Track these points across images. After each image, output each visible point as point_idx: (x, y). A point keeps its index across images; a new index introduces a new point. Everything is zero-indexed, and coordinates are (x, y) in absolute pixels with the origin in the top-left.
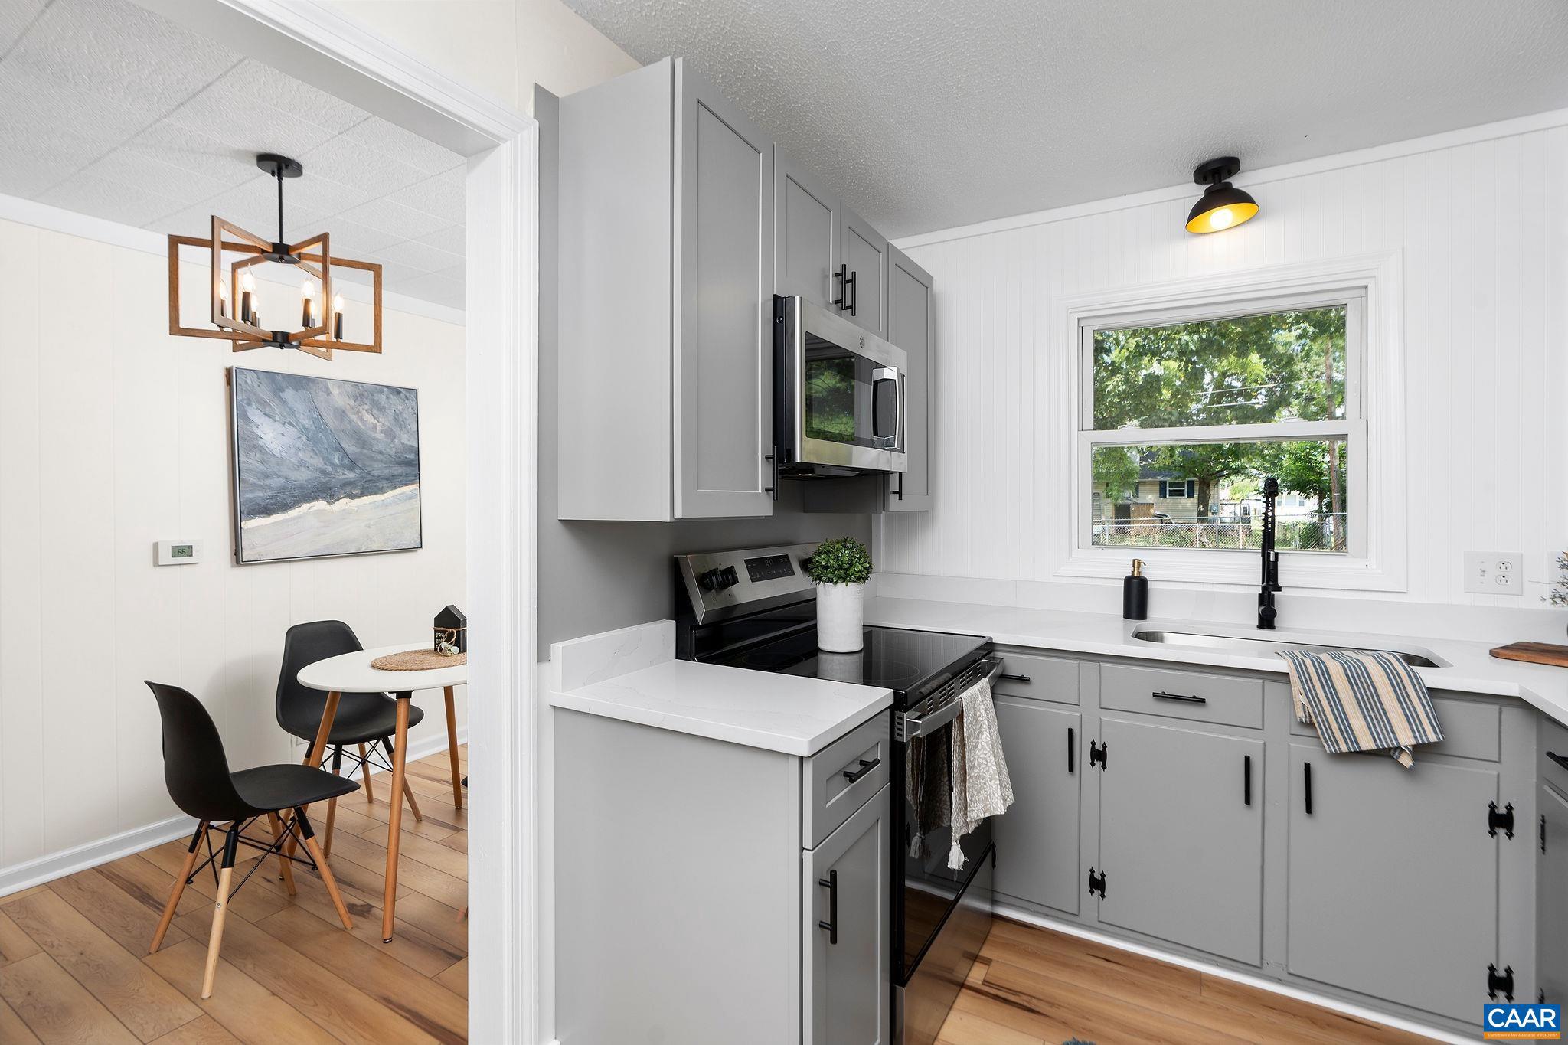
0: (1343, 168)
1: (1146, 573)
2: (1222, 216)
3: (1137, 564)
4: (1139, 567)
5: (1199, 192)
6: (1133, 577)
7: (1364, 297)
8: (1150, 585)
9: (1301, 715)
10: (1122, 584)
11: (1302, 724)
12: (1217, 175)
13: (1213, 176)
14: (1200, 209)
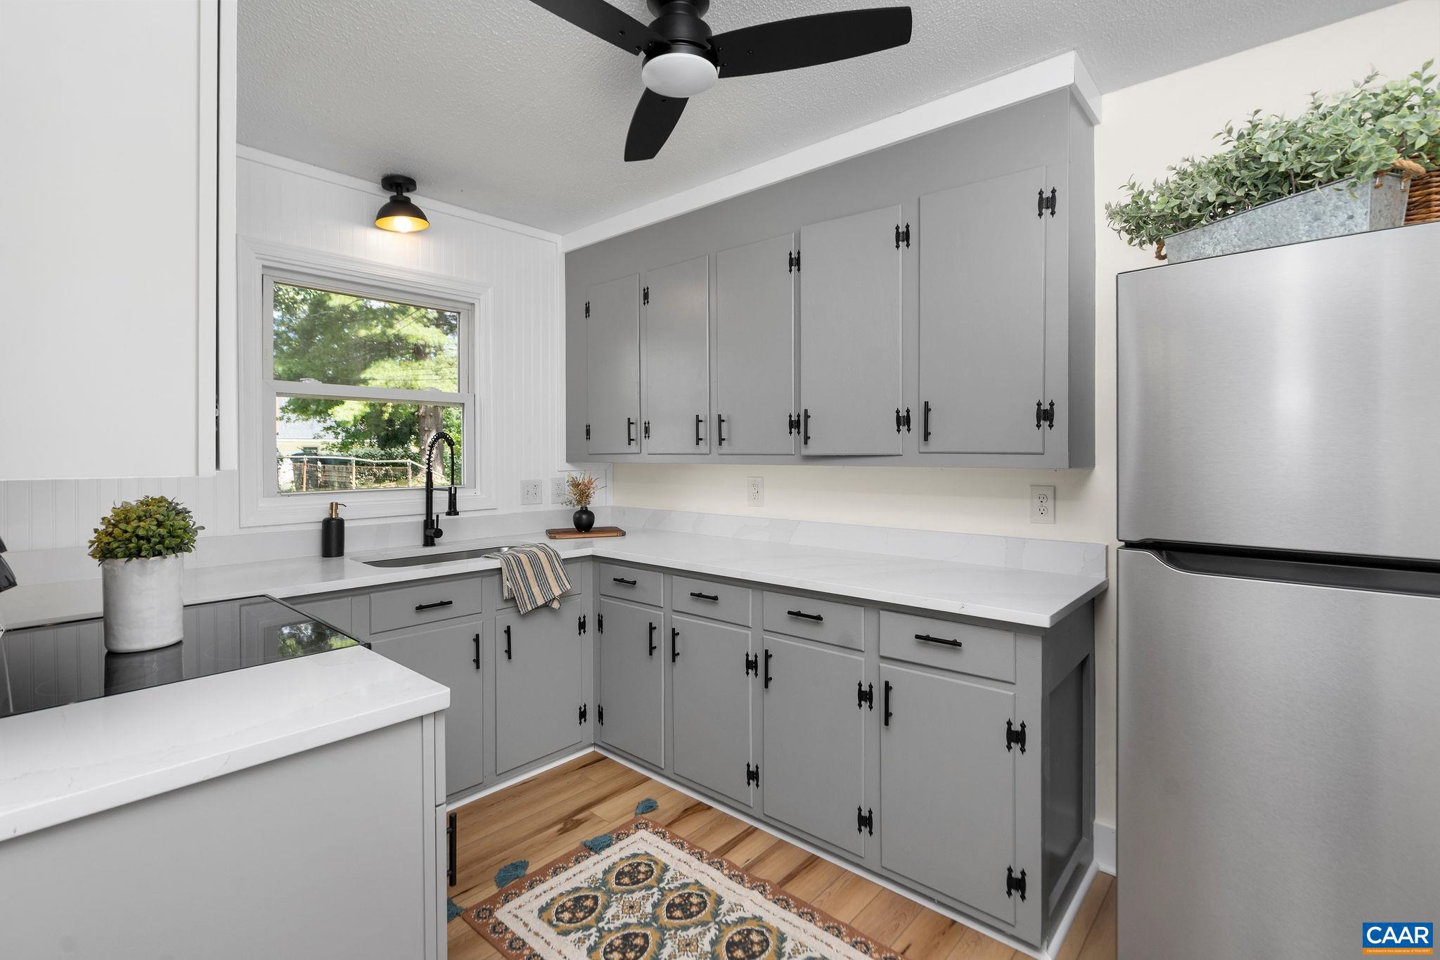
0: (453, 215)
1: (342, 513)
2: (402, 223)
3: (334, 507)
4: (337, 508)
5: (385, 198)
6: (331, 519)
7: (473, 311)
8: (346, 525)
9: (506, 594)
10: (320, 527)
11: (507, 601)
12: (399, 188)
13: (397, 188)
14: (385, 212)
